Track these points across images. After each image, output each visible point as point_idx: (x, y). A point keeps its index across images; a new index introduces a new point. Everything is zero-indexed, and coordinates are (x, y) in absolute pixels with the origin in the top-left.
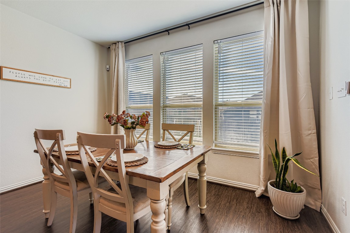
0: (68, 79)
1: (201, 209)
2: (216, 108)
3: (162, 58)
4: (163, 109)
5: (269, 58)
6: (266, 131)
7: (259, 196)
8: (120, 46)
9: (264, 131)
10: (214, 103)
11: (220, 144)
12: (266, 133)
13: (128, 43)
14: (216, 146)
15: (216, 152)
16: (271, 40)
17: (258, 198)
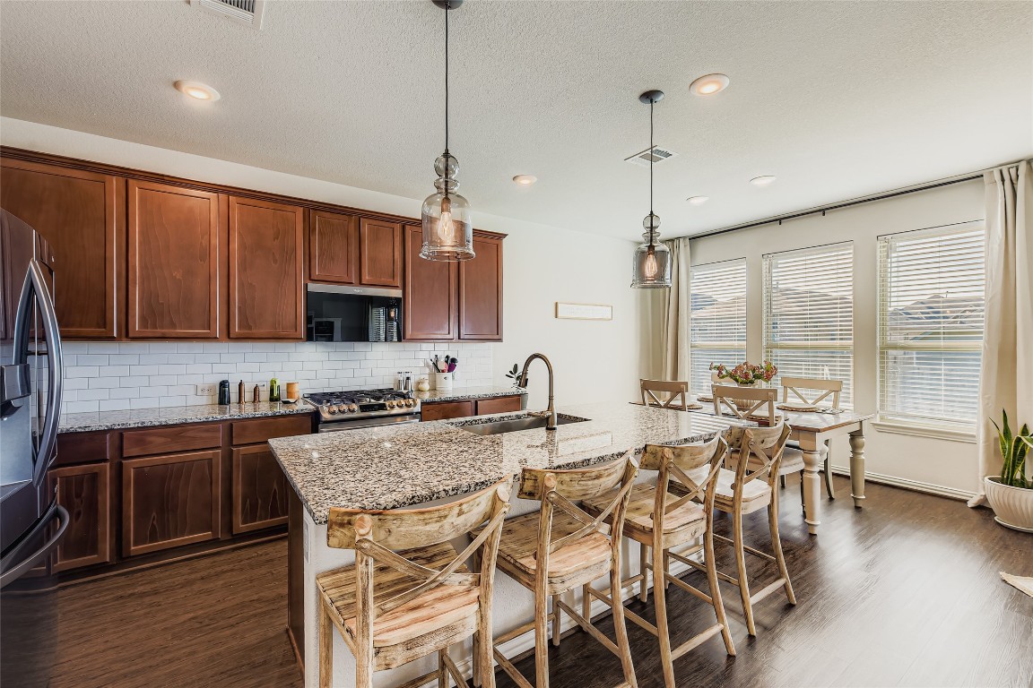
0: (608, 306)
1: (855, 499)
2: (882, 353)
3: (765, 264)
4: (768, 352)
5: (994, 273)
6: (987, 396)
7: (973, 505)
8: (682, 245)
9: (984, 394)
10: (878, 344)
11: (892, 415)
12: (989, 398)
13: (694, 239)
14: (882, 418)
15: (881, 428)
16: (998, 241)
17: (972, 508)
